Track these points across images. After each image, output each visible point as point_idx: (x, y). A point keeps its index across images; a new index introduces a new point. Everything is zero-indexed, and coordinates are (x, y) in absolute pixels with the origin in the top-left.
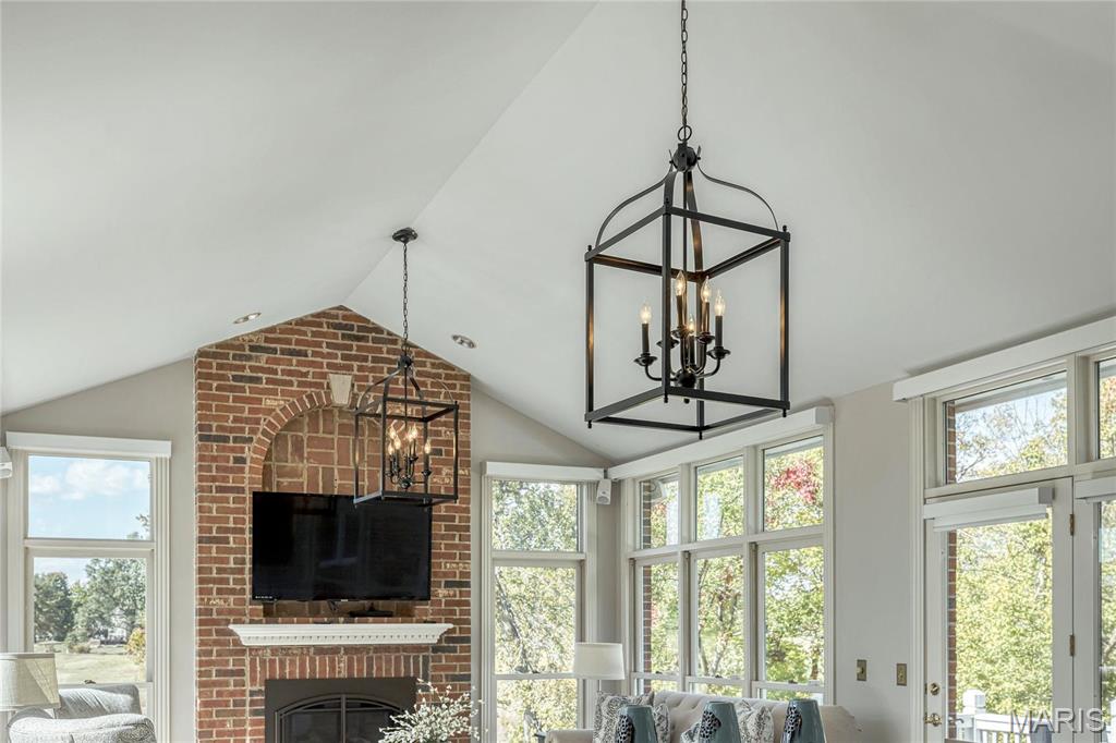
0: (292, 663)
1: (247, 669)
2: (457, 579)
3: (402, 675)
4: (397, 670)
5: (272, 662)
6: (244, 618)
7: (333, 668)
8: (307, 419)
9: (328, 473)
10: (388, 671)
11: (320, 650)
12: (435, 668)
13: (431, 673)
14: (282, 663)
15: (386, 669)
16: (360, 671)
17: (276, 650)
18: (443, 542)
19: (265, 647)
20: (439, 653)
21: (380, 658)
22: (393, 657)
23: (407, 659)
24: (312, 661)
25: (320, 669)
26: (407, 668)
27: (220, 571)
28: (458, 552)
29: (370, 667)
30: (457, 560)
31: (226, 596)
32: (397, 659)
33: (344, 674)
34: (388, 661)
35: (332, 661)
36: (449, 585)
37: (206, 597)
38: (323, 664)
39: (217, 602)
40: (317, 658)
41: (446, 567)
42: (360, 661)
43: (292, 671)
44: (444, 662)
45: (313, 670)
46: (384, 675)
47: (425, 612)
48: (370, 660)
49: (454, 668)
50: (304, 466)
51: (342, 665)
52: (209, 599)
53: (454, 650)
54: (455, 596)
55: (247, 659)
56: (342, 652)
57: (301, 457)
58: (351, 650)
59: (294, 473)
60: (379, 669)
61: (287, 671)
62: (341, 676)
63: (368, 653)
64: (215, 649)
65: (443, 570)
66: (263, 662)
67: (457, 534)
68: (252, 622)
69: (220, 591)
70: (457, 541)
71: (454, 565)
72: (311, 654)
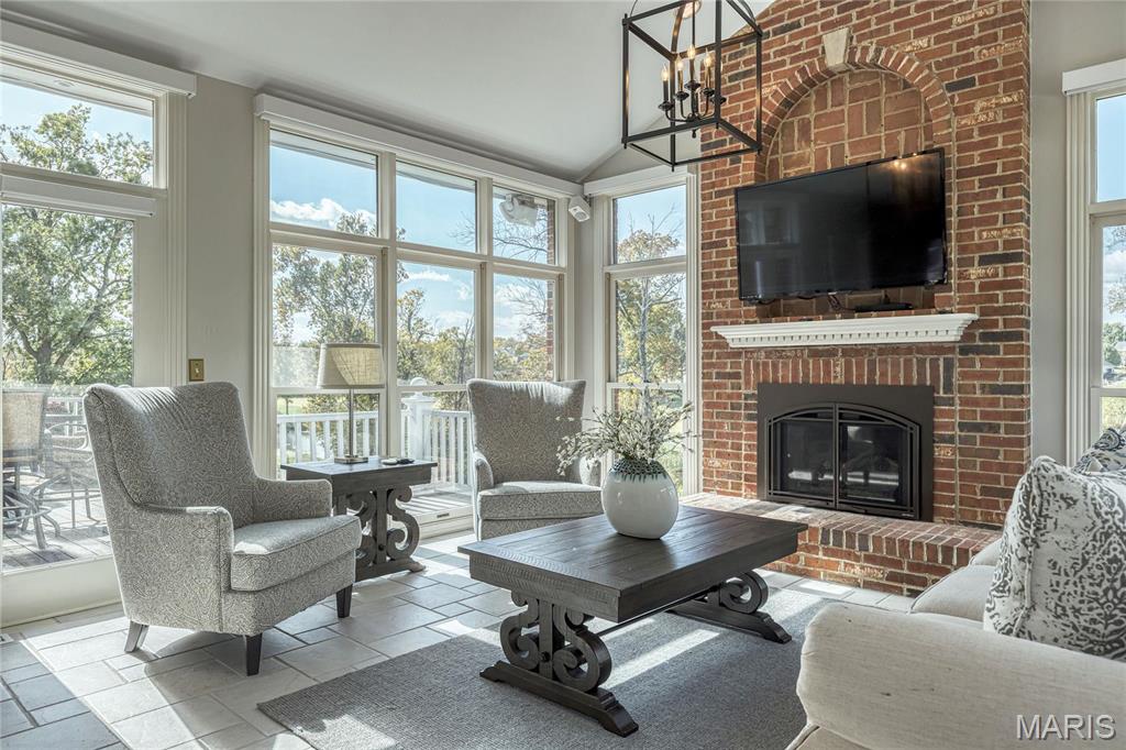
0: (785, 365)
1: (742, 371)
2: (1000, 251)
3: (915, 383)
4: (908, 375)
5: (766, 364)
6: (740, 320)
7: (827, 373)
8: (814, 97)
9: (839, 149)
10: (896, 377)
11: (815, 352)
12: (964, 375)
13: (956, 380)
14: (775, 366)
15: (894, 375)
16: (860, 376)
17: (771, 352)
18: (976, 204)
19: (760, 349)
20: (971, 356)
21: (886, 361)
22: (902, 360)
23: (921, 363)
24: (806, 364)
25: (814, 373)
26: (921, 374)
27: (719, 274)
28: (1001, 215)
29: (872, 372)
30: (1000, 225)
31: (724, 299)
32: (908, 363)
33: (841, 380)
34: (896, 365)
35: (827, 364)
36: (984, 261)
37: (707, 301)
38: (816, 368)
39: (717, 306)
40: (811, 361)
41: (980, 238)
42: (860, 365)
43: (785, 375)
44: (978, 367)
45: (806, 375)
46: (889, 383)
47: (949, 301)
48: (872, 364)
49: (995, 376)
50: (810, 151)
51: (838, 369)
52: (710, 303)
53: (995, 351)
54: (997, 275)
55: (742, 361)
56: (840, 354)
57: (808, 141)
58: (852, 352)
59: (801, 161)
60: (883, 374)
61: (780, 374)
62: (837, 381)
63: (871, 355)
64: (715, 351)
65: (977, 241)
66: (757, 365)
67: (1000, 189)
68: (747, 323)
69: (719, 295)
70: (999, 198)
71: (995, 233)
72: (805, 356)
